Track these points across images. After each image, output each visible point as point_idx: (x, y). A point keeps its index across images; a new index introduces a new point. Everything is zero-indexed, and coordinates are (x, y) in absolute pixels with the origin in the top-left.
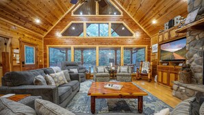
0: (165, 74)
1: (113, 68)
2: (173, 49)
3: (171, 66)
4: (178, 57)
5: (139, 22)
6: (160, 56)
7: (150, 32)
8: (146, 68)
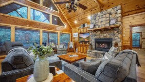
0: (82, 48)
1: (54, 46)
2: (84, 37)
3: (84, 44)
4: (86, 40)
5: (68, 19)
6: (79, 39)
7: (73, 26)
8: (71, 45)
